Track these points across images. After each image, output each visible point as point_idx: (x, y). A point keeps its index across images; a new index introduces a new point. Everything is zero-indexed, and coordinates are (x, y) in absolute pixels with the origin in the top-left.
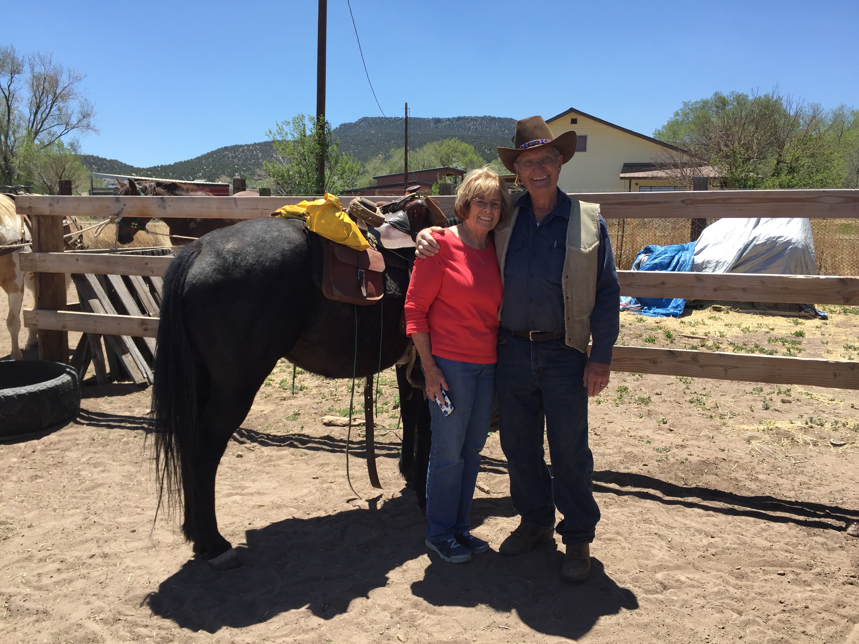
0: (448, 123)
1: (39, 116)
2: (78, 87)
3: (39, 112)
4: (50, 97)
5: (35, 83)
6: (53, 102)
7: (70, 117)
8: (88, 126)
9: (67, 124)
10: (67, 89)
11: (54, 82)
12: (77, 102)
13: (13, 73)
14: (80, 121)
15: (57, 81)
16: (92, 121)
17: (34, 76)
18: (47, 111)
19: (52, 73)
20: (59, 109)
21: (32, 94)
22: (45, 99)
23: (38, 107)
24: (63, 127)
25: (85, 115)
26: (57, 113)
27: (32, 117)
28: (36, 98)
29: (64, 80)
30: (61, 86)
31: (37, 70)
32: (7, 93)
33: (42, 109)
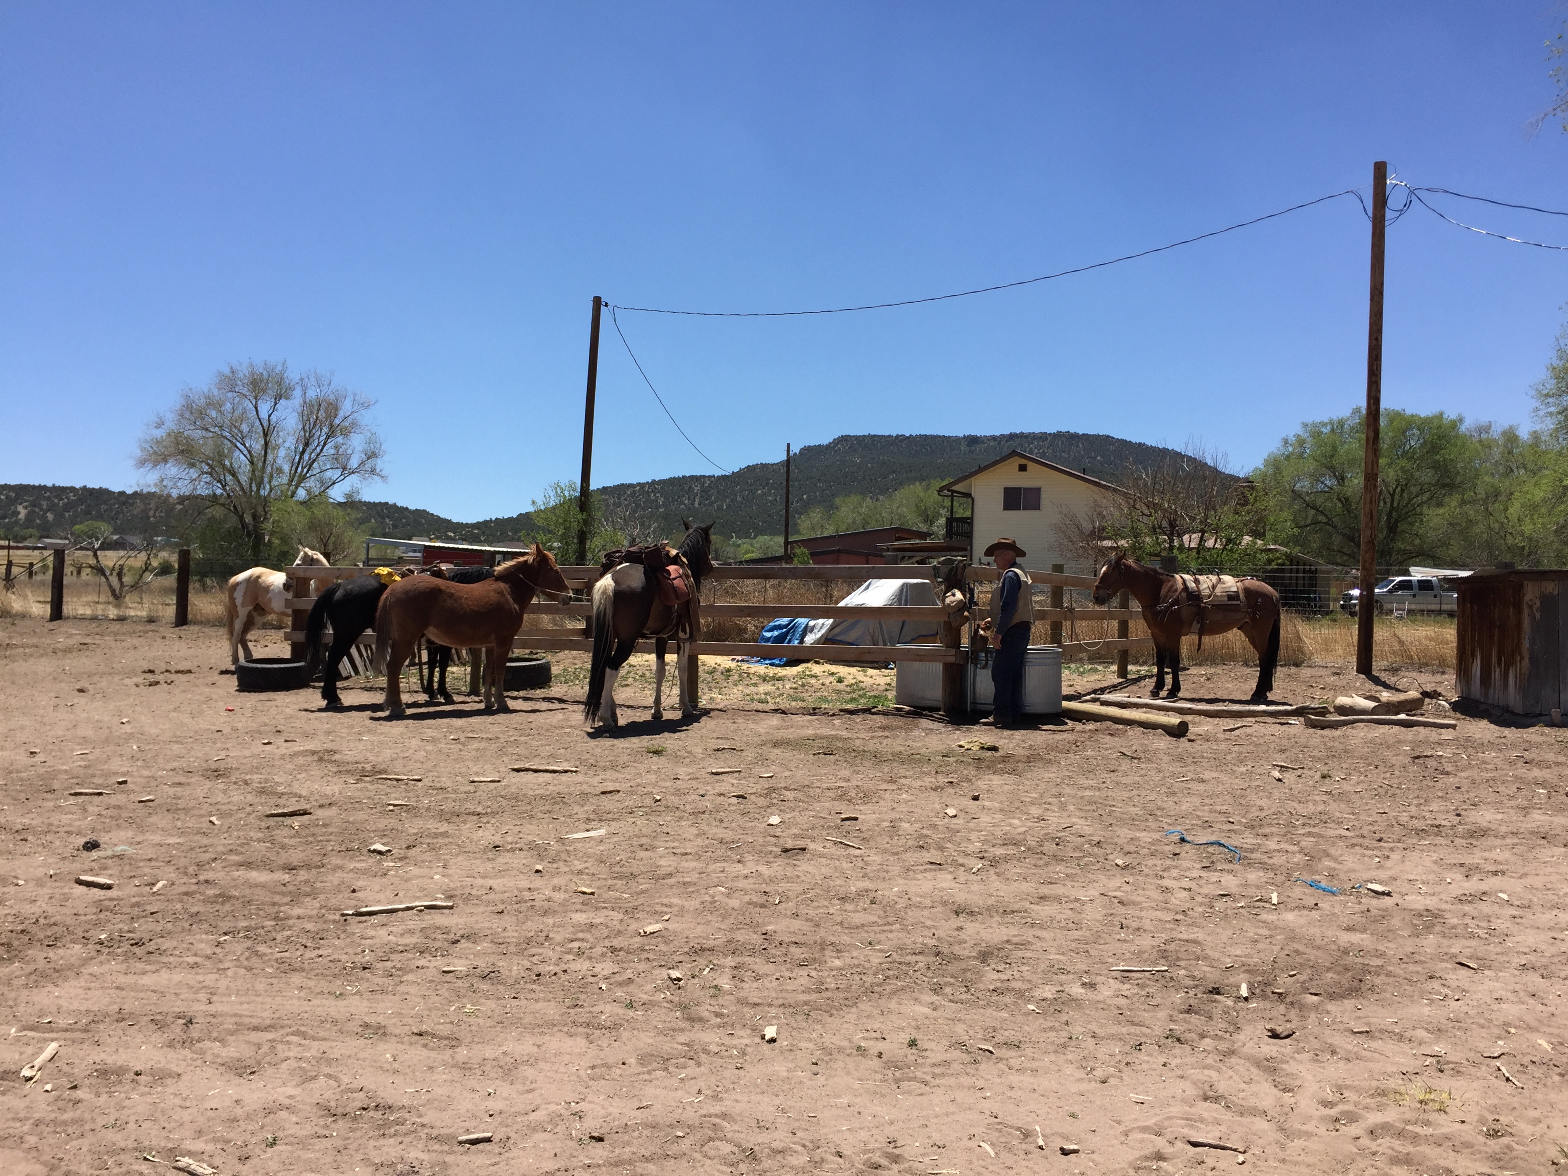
0: (992, 444)
1: (306, 456)
2: (365, 418)
3: (308, 450)
4: (325, 430)
5: (305, 412)
6: (328, 438)
7: (349, 459)
8: (373, 471)
9: (344, 469)
10: (349, 420)
11: (333, 409)
12: (361, 437)
13: (278, 398)
14: (363, 463)
15: (337, 409)
16: (380, 464)
17: (305, 402)
18: (318, 449)
19: (332, 397)
20: (336, 447)
21: (301, 427)
22: (318, 433)
23: (307, 444)
24: (339, 472)
25: (372, 455)
26: (333, 451)
27: (297, 457)
28: (305, 431)
29: (346, 408)
30: (341, 414)
31: (311, 394)
32: (265, 424)
33: (312, 447)
